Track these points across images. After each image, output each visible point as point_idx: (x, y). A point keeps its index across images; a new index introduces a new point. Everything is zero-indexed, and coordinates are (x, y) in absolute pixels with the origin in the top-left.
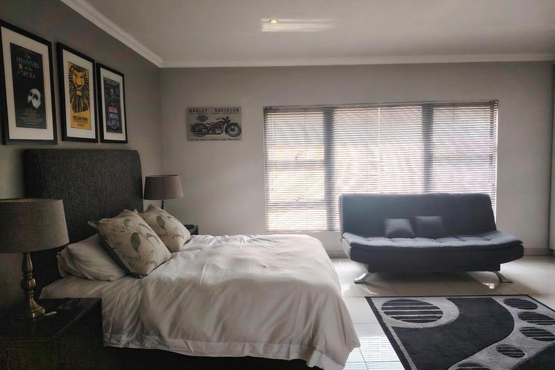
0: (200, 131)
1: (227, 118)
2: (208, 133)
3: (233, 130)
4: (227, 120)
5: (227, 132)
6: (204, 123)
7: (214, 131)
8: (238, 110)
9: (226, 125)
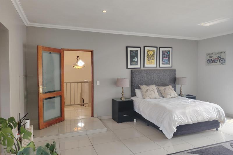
0: (210, 62)
1: (220, 56)
2: (213, 62)
3: (222, 61)
4: (220, 57)
5: (219, 61)
6: (212, 59)
7: (215, 61)
8: (224, 52)
9: (219, 59)
